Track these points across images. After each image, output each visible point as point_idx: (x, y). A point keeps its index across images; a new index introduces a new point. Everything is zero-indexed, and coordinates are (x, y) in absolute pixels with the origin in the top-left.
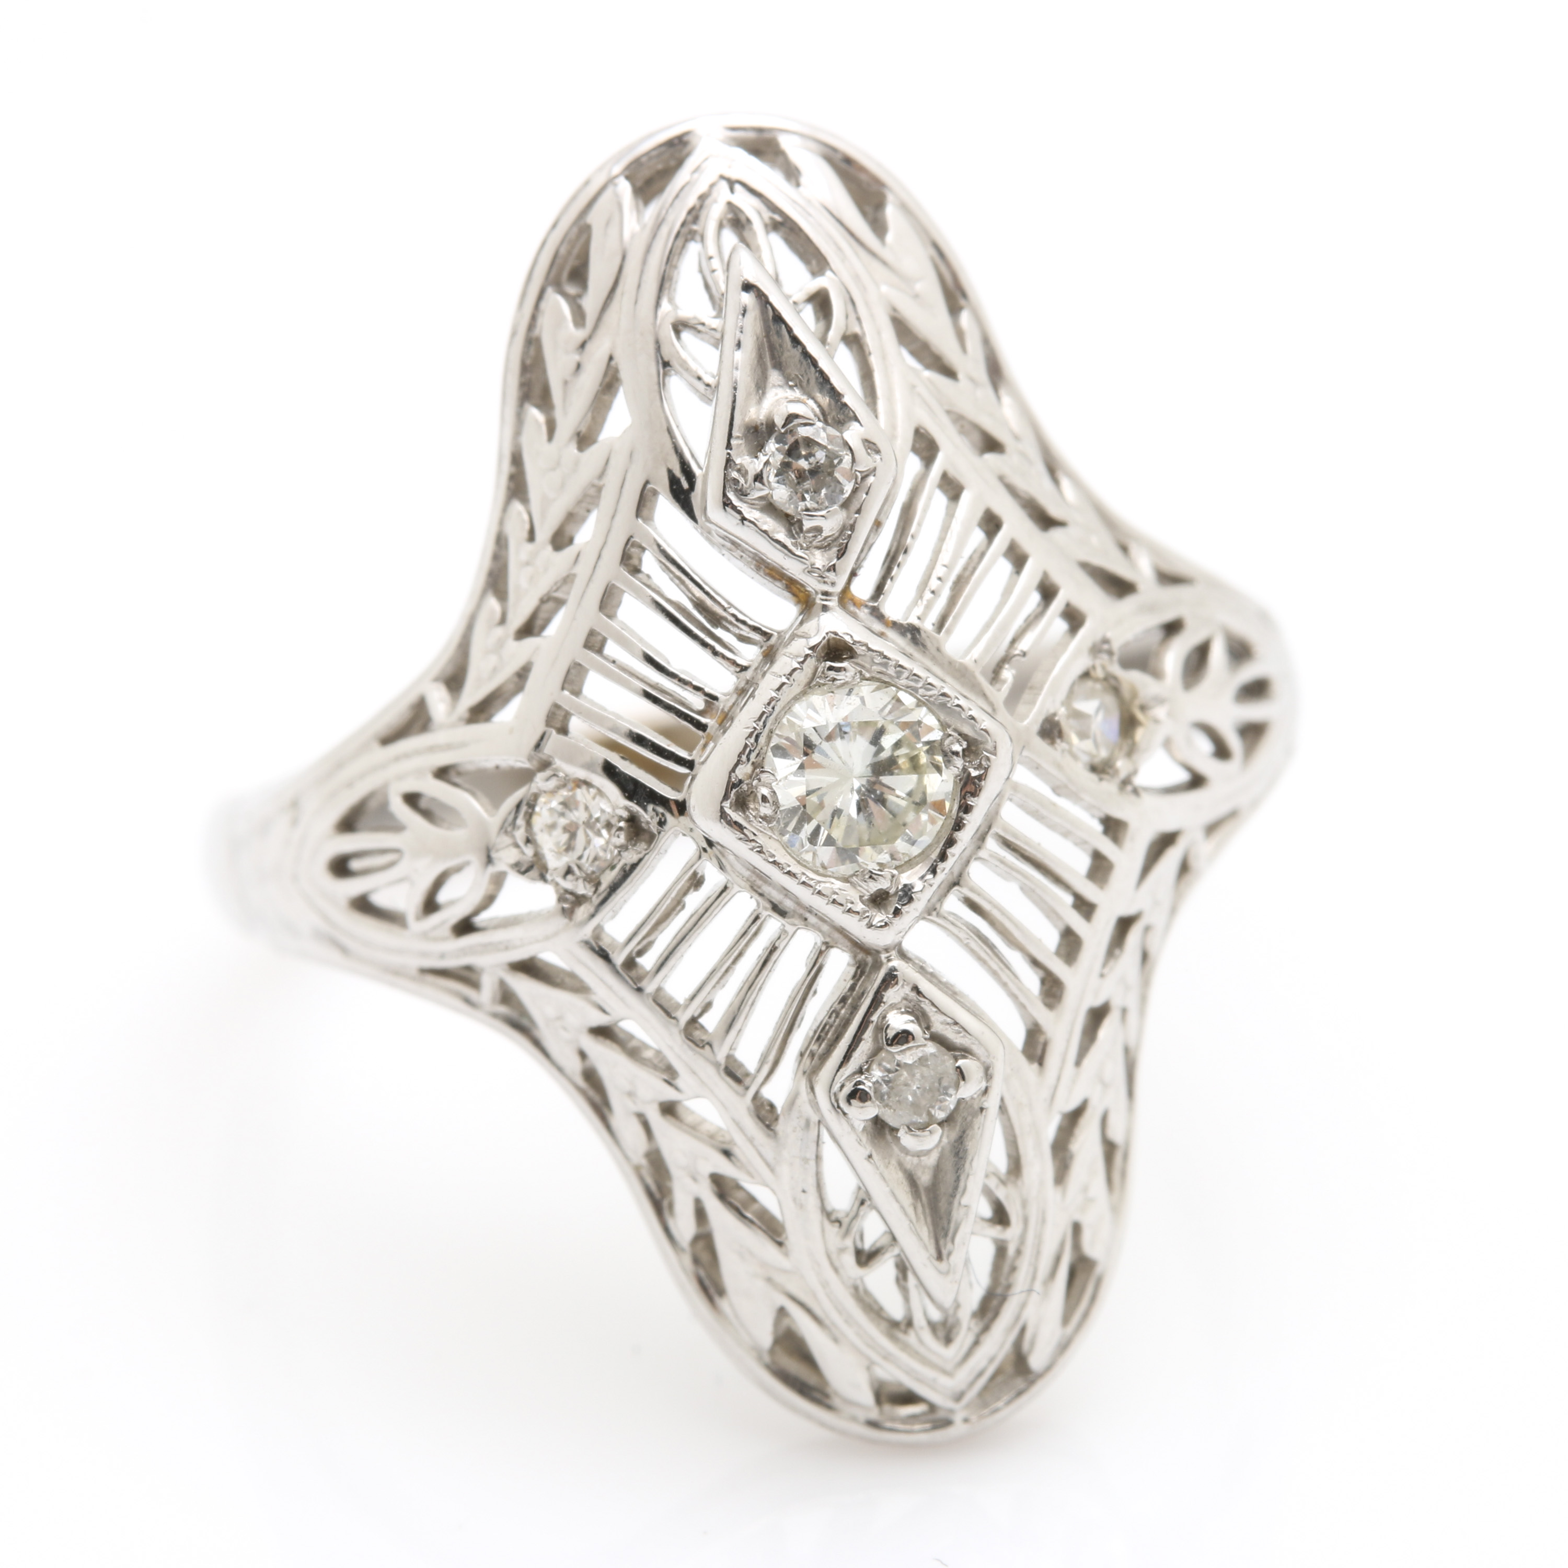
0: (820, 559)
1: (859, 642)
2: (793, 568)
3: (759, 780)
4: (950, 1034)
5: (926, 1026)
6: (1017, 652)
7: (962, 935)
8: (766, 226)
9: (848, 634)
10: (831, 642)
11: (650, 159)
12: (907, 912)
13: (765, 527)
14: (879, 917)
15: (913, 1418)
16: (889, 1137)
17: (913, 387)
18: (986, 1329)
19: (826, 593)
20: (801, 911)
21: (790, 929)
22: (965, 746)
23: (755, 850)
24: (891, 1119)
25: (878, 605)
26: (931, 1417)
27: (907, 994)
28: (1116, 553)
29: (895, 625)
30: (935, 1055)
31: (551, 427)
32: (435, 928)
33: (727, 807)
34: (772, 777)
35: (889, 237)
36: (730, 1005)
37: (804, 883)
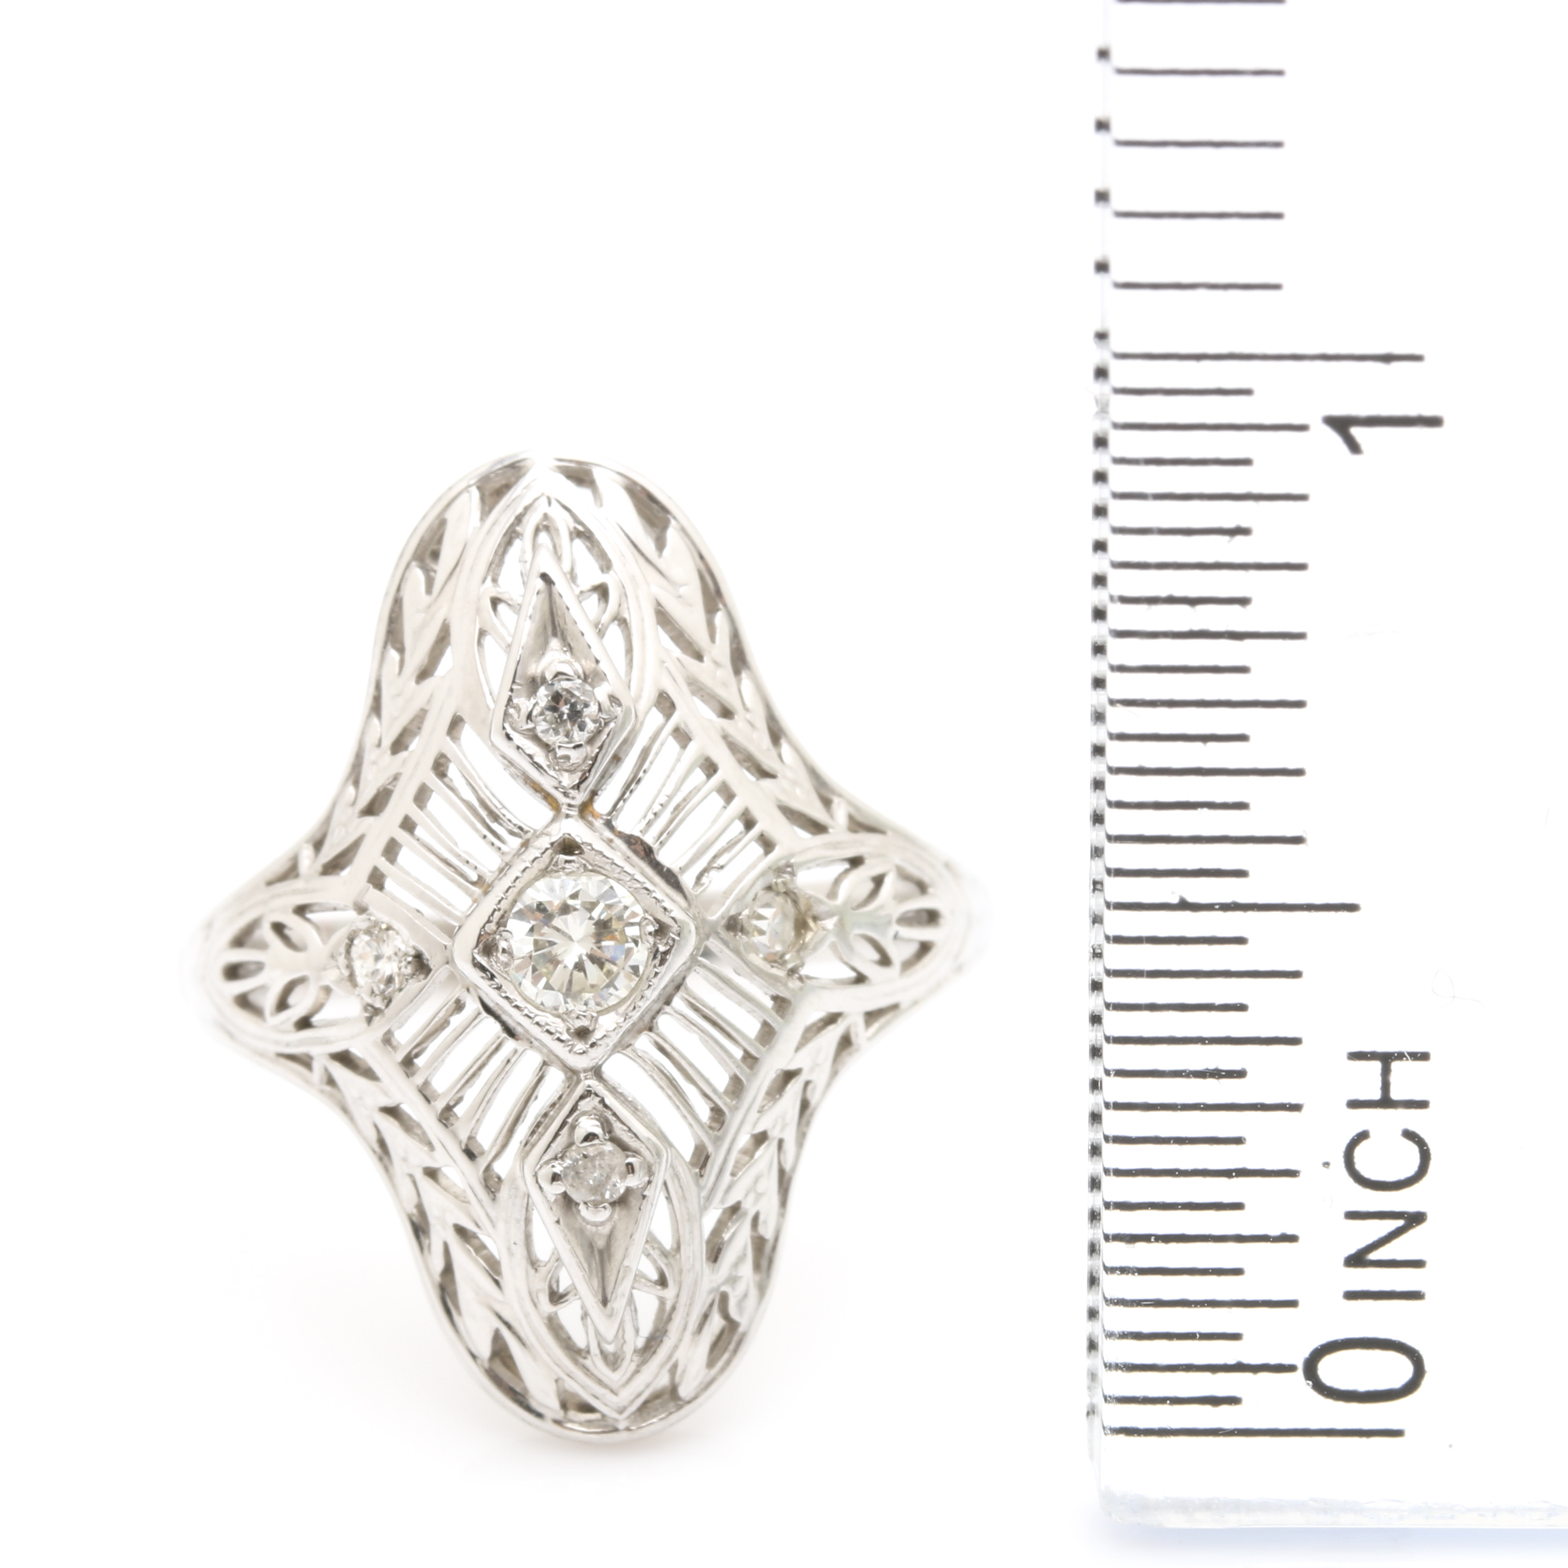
0: (568, 780)
1: (586, 843)
2: (547, 783)
3: (501, 935)
4: (626, 1137)
5: (608, 1130)
6: (715, 865)
7: (647, 1068)
8: (571, 534)
9: (578, 836)
10: (567, 840)
11: (497, 475)
12: (600, 1045)
13: (528, 752)
14: (580, 1046)
15: (589, 1423)
16: (574, 1209)
17: (663, 662)
18: (644, 1362)
19: (570, 805)
20: (528, 1036)
21: (520, 1049)
22: (657, 928)
23: (493, 987)
24: (575, 1196)
25: (611, 818)
26: (602, 1423)
27: (596, 1105)
28: (818, 804)
29: (620, 835)
30: (612, 1153)
31: (402, 663)
32: (283, 1023)
33: (475, 953)
34: (510, 934)
35: (666, 552)
36: (474, 1100)
37: (527, 1015)
